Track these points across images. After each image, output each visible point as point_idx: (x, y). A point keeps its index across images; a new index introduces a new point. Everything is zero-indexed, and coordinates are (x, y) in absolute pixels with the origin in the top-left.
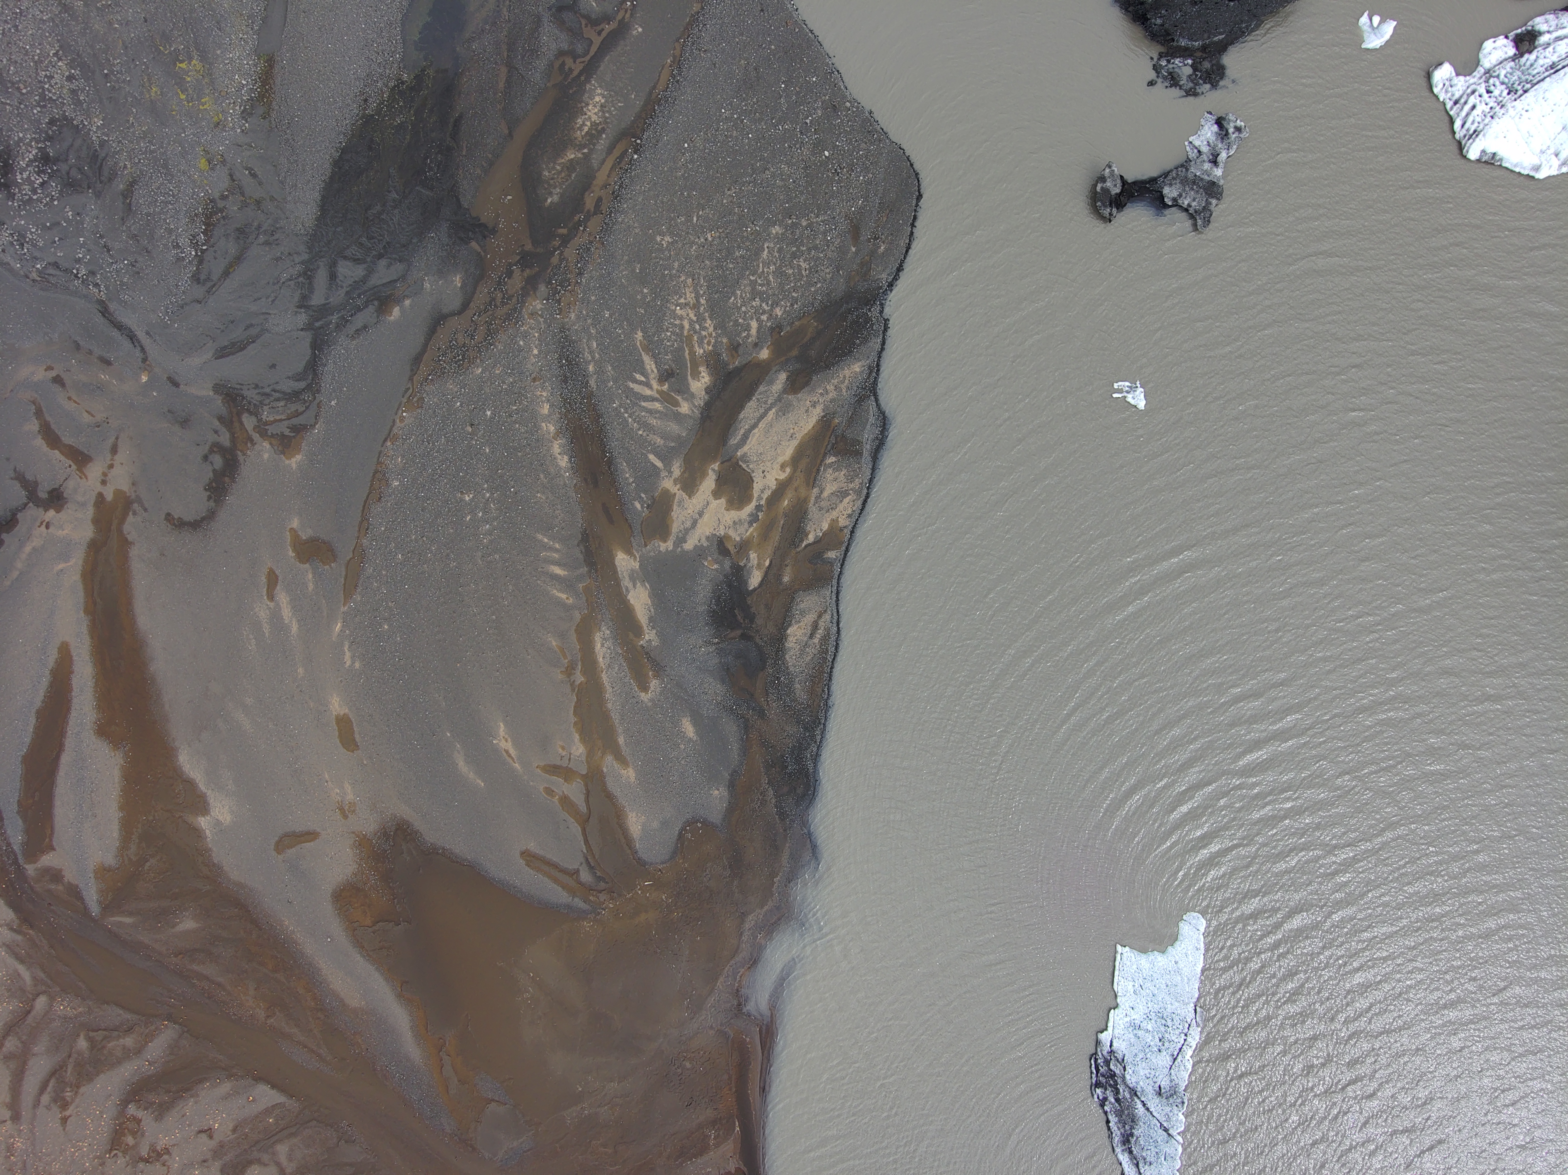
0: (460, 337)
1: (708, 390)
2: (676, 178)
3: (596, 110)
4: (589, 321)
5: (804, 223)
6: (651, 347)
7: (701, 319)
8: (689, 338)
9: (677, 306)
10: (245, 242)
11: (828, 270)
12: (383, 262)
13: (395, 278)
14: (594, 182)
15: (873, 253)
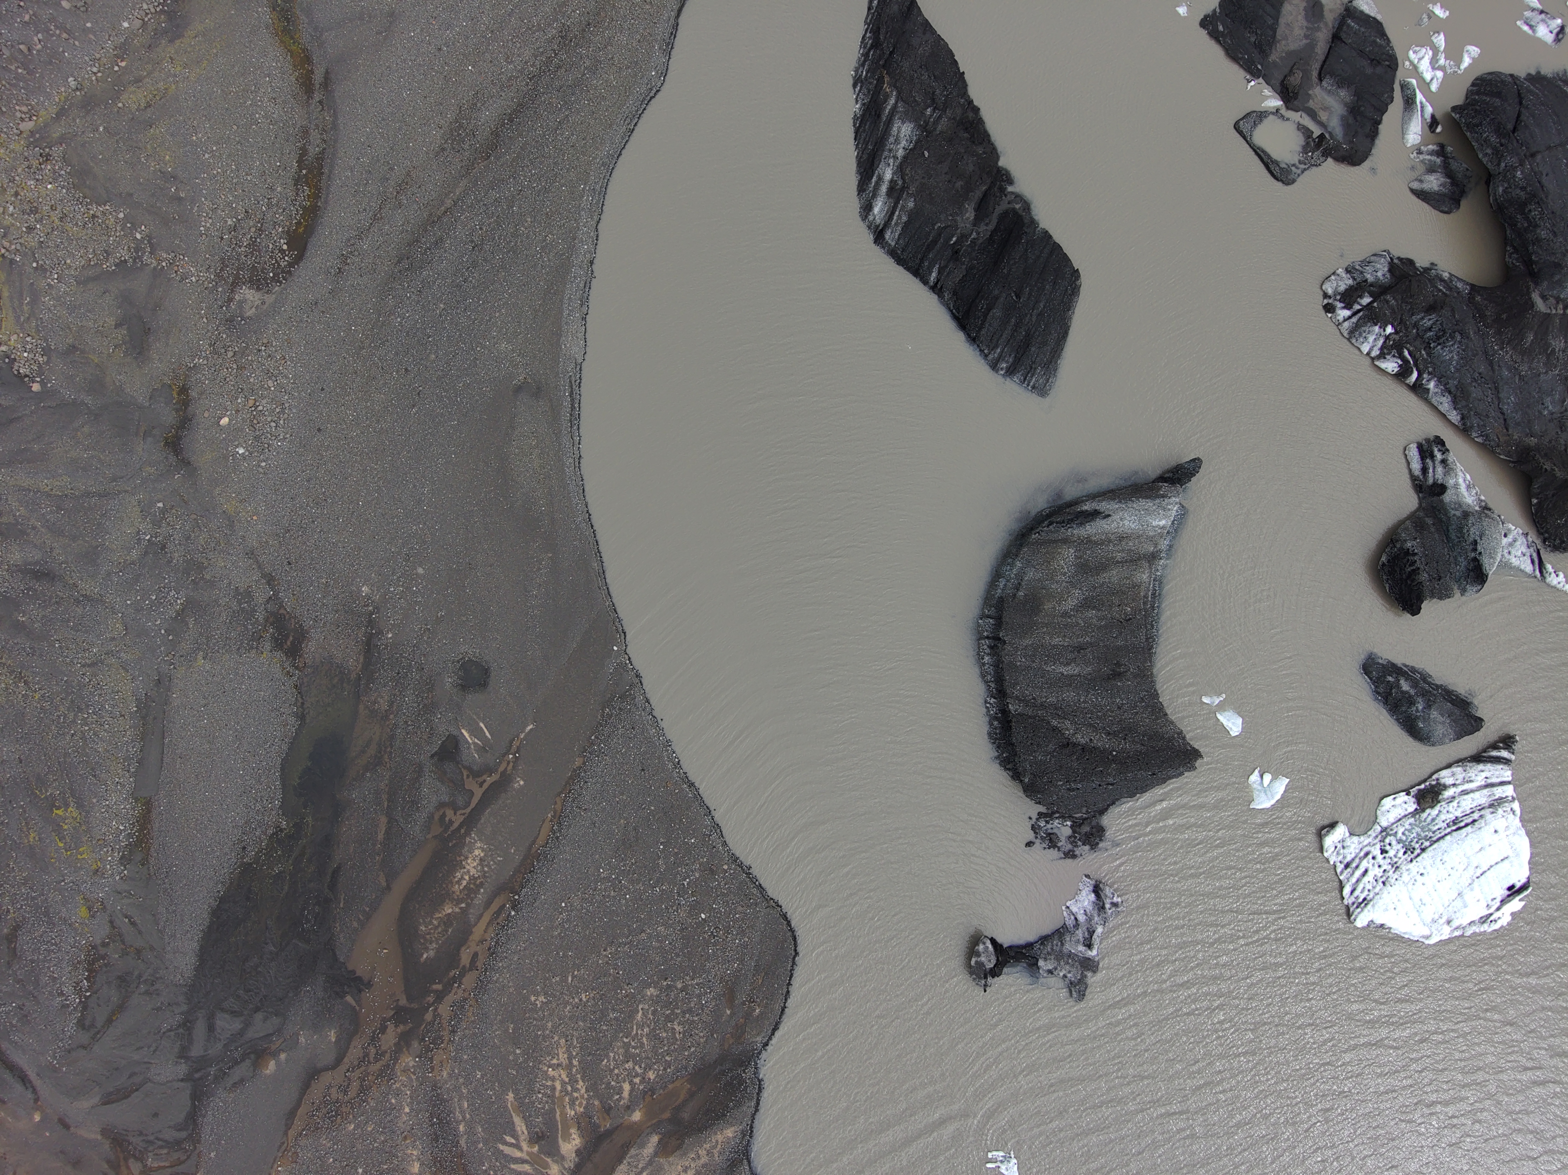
0: (333, 1091)
1: (578, 1152)
2: (552, 937)
3: (475, 864)
4: (461, 1080)
5: (679, 985)
6: (523, 1108)
7: (573, 1081)
8: (561, 1099)
9: (549, 1067)
10: (127, 990)
11: (702, 1034)
12: (259, 1016)
13: (271, 1032)
14: (471, 938)
15: (748, 1015)
